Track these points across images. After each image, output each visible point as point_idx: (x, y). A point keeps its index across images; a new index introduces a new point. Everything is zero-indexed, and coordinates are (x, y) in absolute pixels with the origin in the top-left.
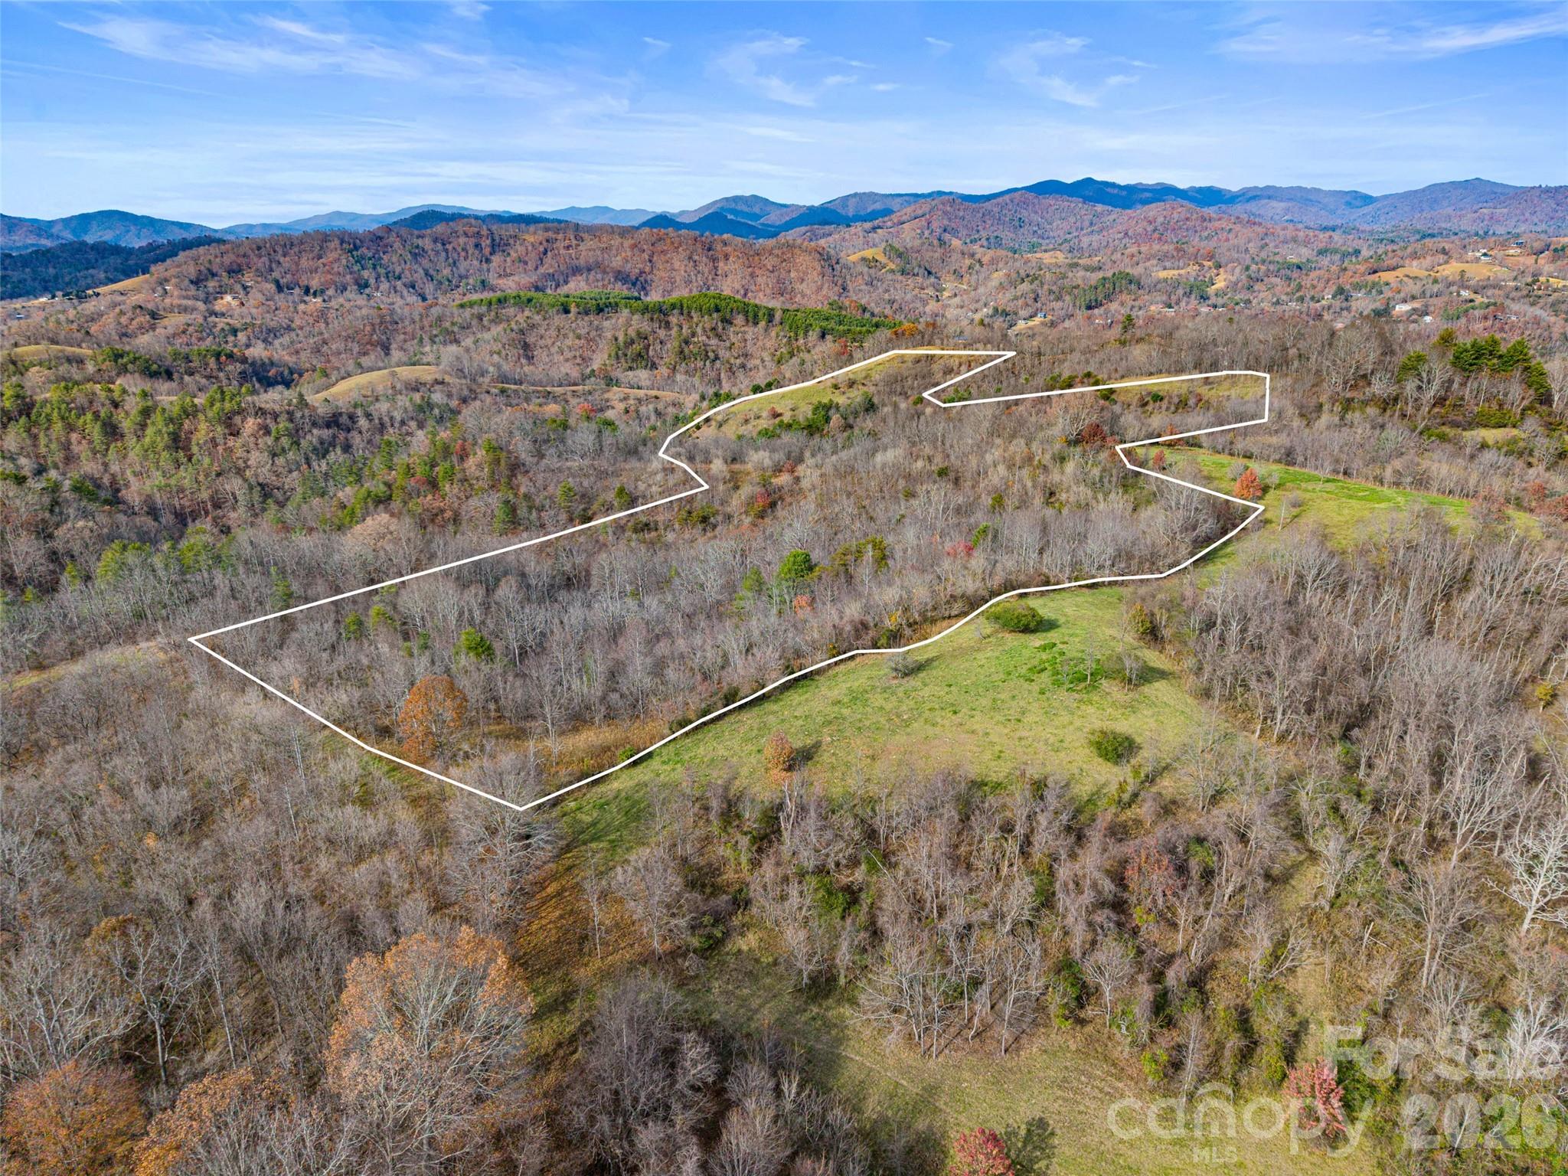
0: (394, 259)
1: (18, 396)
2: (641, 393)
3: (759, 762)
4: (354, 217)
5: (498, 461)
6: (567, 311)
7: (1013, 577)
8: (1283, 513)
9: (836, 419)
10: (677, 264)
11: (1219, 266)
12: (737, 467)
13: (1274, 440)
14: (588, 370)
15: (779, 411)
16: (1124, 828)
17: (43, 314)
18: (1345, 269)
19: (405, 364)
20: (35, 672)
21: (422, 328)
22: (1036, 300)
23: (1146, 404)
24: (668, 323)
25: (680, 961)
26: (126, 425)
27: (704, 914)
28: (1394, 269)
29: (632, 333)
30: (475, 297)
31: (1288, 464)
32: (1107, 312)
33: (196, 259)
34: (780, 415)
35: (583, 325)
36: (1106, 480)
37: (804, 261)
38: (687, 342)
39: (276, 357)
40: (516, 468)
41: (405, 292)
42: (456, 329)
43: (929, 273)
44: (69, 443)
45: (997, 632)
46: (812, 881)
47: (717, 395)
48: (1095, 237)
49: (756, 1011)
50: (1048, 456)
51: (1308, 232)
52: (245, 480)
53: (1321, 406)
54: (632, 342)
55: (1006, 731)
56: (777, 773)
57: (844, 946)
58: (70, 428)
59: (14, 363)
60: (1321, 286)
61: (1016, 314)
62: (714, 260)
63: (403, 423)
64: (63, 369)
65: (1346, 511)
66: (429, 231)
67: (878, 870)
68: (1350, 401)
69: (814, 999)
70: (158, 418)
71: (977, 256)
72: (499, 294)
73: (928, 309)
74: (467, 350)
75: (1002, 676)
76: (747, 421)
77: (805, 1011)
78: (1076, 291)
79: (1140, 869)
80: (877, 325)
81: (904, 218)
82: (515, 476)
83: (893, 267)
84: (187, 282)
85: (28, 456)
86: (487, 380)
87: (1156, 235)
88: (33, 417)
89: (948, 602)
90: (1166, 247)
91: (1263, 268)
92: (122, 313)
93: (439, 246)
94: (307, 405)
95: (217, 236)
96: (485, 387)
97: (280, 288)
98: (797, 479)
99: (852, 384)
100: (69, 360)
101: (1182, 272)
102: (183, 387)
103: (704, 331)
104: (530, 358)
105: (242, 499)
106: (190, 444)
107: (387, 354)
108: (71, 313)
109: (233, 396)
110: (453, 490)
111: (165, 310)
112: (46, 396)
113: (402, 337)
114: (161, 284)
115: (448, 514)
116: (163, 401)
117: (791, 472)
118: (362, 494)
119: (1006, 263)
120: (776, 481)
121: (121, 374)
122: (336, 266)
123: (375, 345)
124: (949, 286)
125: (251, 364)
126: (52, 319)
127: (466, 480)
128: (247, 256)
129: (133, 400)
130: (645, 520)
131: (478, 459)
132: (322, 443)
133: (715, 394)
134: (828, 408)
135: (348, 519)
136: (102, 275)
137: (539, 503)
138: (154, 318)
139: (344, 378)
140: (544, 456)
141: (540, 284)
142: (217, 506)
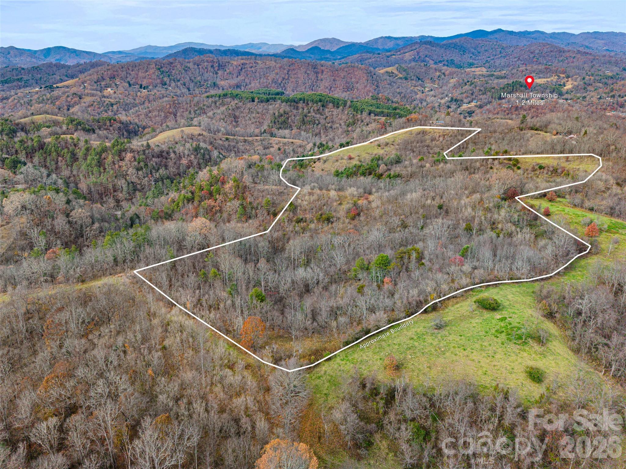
0: (177, 72)
1: (38, 141)
2: (286, 140)
3: (381, 364)
4: (156, 48)
5: (239, 186)
6: (253, 101)
8: (611, 246)
9: (382, 166)
10: (300, 75)
11: (568, 77)
12: (341, 193)
15: (353, 156)
19: (186, 126)
20: (81, 284)
21: (190, 106)
22: (472, 94)
23: (536, 170)
24: (297, 107)
26: (80, 155)
27: (366, 431)
29: (281, 111)
30: (212, 93)
31: (612, 216)
33: (97, 72)
34: (353, 160)
35: (261, 107)
36: (521, 221)
38: (306, 116)
40: (245, 189)
41: (181, 87)
42: (205, 107)
43: (419, 79)
44: (58, 161)
45: (479, 309)
46: (410, 425)
50: (491, 205)
52: (126, 180)
54: (282, 116)
55: (488, 361)
56: (390, 372)
57: (426, 455)
58: (58, 155)
59: (33, 123)
61: (462, 101)
62: (317, 73)
63: (188, 155)
64: (54, 128)
66: (192, 59)
67: (436, 421)
70: (92, 152)
71: (443, 71)
73: (418, 97)
74: (211, 118)
75: (484, 333)
76: (337, 160)
78: (493, 90)
79: (552, 437)
80: (395, 109)
81: (406, 50)
82: (245, 193)
83: (401, 76)
84: (93, 83)
86: (220, 134)
88: (45, 150)
90: (540, 66)
91: (592, 78)
92: (68, 96)
93: (196, 66)
94: (150, 147)
96: (219, 137)
97: (130, 85)
98: (370, 202)
99: (387, 144)
100: (55, 123)
101: (549, 80)
102: (99, 137)
103: (314, 110)
104: (237, 122)
105: (125, 189)
106: (105, 164)
107: (175, 118)
108: (48, 96)
109: (122, 144)
110: (220, 198)
111: (85, 95)
112: (48, 140)
113: (182, 110)
114: (83, 83)
115: (218, 208)
116: (93, 144)
117: (367, 199)
118: (182, 197)
119: (457, 75)
120: (360, 202)
121: (76, 130)
122: (153, 75)
123: (170, 113)
124: (428, 85)
125: (123, 123)
126: (41, 98)
127: (225, 194)
128: (117, 71)
129: (82, 144)
130: (301, 217)
131: (230, 185)
132: (156, 164)
133: (321, 144)
134: (378, 160)
135: (176, 207)
136: (59, 78)
137: (255, 206)
138: (80, 98)
139: (161, 132)
140: (256, 183)
141: (239, 84)
142: (115, 191)
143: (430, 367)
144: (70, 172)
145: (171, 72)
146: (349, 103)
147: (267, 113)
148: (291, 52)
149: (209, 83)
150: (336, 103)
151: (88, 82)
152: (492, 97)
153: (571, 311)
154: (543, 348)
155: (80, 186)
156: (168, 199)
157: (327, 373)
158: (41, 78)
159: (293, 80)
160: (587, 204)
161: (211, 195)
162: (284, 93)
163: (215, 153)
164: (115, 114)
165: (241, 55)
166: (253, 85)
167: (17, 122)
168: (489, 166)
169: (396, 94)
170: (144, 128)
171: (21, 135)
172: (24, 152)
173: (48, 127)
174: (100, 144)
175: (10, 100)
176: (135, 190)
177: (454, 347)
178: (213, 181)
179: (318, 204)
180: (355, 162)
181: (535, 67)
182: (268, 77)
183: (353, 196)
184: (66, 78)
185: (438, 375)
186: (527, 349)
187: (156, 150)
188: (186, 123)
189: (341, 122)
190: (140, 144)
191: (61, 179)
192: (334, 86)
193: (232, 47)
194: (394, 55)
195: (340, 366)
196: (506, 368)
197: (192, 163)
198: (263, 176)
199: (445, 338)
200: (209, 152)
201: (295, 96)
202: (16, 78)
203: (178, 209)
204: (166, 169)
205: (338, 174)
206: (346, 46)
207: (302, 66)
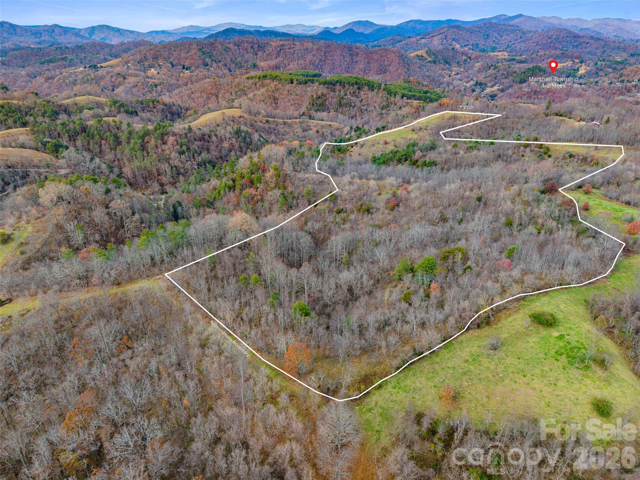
0: (218, 53)
1: (81, 124)
3: (436, 393)
5: (279, 174)
6: (292, 83)
11: (582, 62)
12: (381, 183)
14: (301, 112)
17: (82, 75)
19: (227, 108)
20: (117, 287)
21: (232, 88)
22: (495, 78)
23: (566, 159)
24: (334, 89)
26: (123, 138)
29: (319, 93)
33: (140, 52)
34: (388, 143)
35: (299, 89)
37: (391, 56)
38: (342, 98)
39: (175, 103)
40: (286, 177)
41: (223, 68)
42: (246, 89)
43: (447, 63)
44: (101, 145)
48: (523, 45)
50: (531, 198)
51: (625, 43)
52: (169, 164)
54: (319, 98)
55: (550, 390)
58: (101, 138)
59: (76, 105)
61: (486, 84)
62: (352, 55)
70: (135, 136)
73: (445, 80)
74: (251, 100)
75: (543, 356)
76: (374, 145)
78: (515, 74)
81: (435, 34)
82: (286, 181)
83: (430, 59)
84: (136, 63)
86: (261, 116)
88: (87, 133)
91: (604, 63)
92: (112, 76)
94: (192, 131)
96: (260, 119)
97: (173, 65)
98: (408, 192)
99: (420, 129)
100: (97, 105)
102: (142, 119)
103: (350, 93)
104: (276, 104)
105: (169, 173)
106: (148, 147)
107: (217, 99)
109: (164, 127)
110: (261, 186)
111: (129, 76)
112: (90, 123)
113: (223, 91)
114: (126, 63)
115: (259, 197)
116: (136, 127)
117: (406, 189)
118: (223, 185)
119: (482, 59)
120: (399, 192)
121: (119, 112)
122: (195, 56)
123: (212, 94)
124: (455, 69)
125: (166, 105)
126: (86, 78)
127: (266, 183)
128: (160, 51)
129: (124, 127)
130: (341, 208)
131: (271, 173)
132: (198, 148)
133: (357, 127)
134: (414, 146)
135: (218, 195)
136: (103, 57)
137: (296, 196)
138: (124, 79)
139: (203, 114)
140: (296, 171)
141: (278, 65)
142: (159, 175)
143: (488, 397)
144: (114, 156)
145: (213, 53)
146: (383, 86)
147: (306, 94)
148: (327, 34)
149: (250, 64)
150: (371, 87)
151: (131, 62)
152: (513, 81)
153: (630, 327)
154: (606, 373)
155: (124, 170)
156: (209, 186)
157: (378, 405)
158: (85, 57)
159: (330, 62)
161: (252, 183)
162: (321, 75)
163: (256, 137)
164: (160, 95)
165: (280, 37)
166: (291, 66)
167: (59, 103)
168: (521, 154)
169: (425, 77)
170: (187, 110)
171: (63, 117)
172: (67, 135)
173: (90, 109)
174: (143, 127)
175: (55, 80)
176: (178, 174)
177: (513, 372)
178: (254, 168)
179: (358, 194)
180: (390, 147)
181: (553, 52)
182: (306, 58)
183: (392, 185)
184: (110, 58)
185: (498, 407)
186: (590, 374)
187: (198, 132)
188: (227, 105)
189: (376, 105)
190: (181, 126)
191: (105, 163)
192: (368, 68)
193: (271, 28)
194: (423, 38)
195: (392, 395)
196: (570, 398)
197: (233, 146)
198: (304, 164)
199: (502, 361)
200: (250, 135)
201: (332, 79)
202: (60, 57)
203: (220, 197)
204: (209, 152)
205: (375, 160)
206: (379, 29)
207: (338, 48)
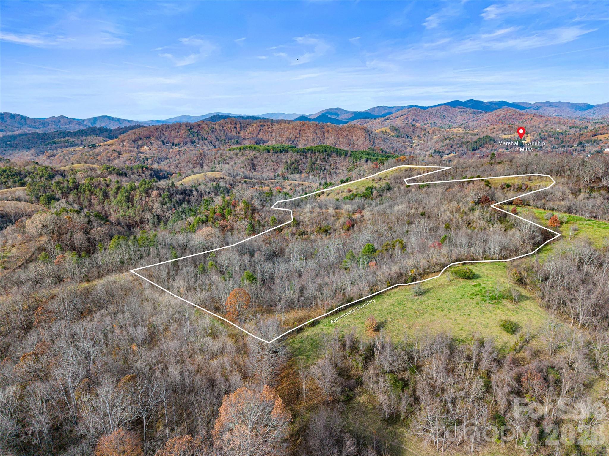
0: (205, 133)
1: (74, 182)
2: (297, 183)
3: (362, 327)
4: (189, 117)
5: (248, 208)
6: (269, 152)
7: (460, 256)
8: (571, 233)
9: (375, 193)
10: (309, 134)
12: (338, 211)
13: (563, 203)
14: (277, 174)
15: (351, 189)
16: (517, 360)
17: (81, 153)
18: (582, 134)
19: (209, 171)
20: (86, 283)
21: (215, 158)
22: (451, 147)
23: (504, 188)
24: (306, 156)
25: (336, 405)
26: (111, 193)
27: (345, 387)
28: (603, 134)
29: (293, 160)
30: (234, 147)
31: (570, 213)
32: (481, 152)
33: (135, 133)
34: (351, 191)
35: (275, 157)
36: (492, 219)
37: (358, 132)
38: (314, 163)
39: (162, 169)
40: (254, 210)
41: (208, 145)
42: (227, 158)
43: (408, 137)
44: (91, 199)
45: (455, 278)
46: (389, 377)
47: (326, 183)
48: (475, 123)
49: (367, 427)
50: (467, 209)
51: (565, 119)
52: (152, 213)
53: (580, 190)
54: (293, 164)
55: (464, 319)
56: (370, 332)
57: (404, 403)
58: (92, 194)
59: (72, 170)
60: (572, 141)
61: (443, 152)
62: (323, 132)
63: (209, 193)
64: (89, 172)
65: (598, 233)
66: (218, 122)
67: (415, 373)
68: (593, 188)
69: (390, 424)
70: (122, 190)
71: (427, 130)
72: (243, 146)
73: (407, 150)
74: (232, 166)
75: (460, 296)
76: (338, 193)
77: (387, 429)
78: (468, 144)
79: (528, 378)
80: (388, 157)
81: (397, 116)
82: (254, 213)
83: (393, 134)
84: (131, 141)
85: (76, 204)
86: (239, 178)
87: (500, 121)
88: (79, 190)
89: (435, 266)
90: (505, 126)
91: (546, 134)
92: (108, 152)
93: (221, 128)
94: (175, 186)
95: (142, 124)
96: (239, 180)
97: (164, 143)
98: (363, 216)
99: (380, 179)
100: (91, 169)
101: (512, 136)
102: (131, 179)
103: (320, 159)
104: (255, 169)
105: (151, 221)
106: (133, 200)
107: (202, 167)
108: (91, 152)
109: (149, 183)
110: (231, 218)
111: (123, 152)
112: (83, 181)
113: (208, 161)
114: (122, 142)
115: (229, 227)
116: (124, 184)
117: (360, 213)
118: (197, 220)
119: (439, 133)
120: (354, 216)
121: (109, 174)
122: (184, 135)
123: (198, 164)
124: (416, 141)
125: (154, 171)
127: (236, 215)
128: (152, 132)
129: (113, 184)
130: (303, 231)
131: (241, 207)
132: (180, 200)
134: (372, 189)
135: (191, 229)
136: (102, 139)
137: (263, 224)
138: (119, 154)
139: (187, 176)
142: (141, 223)
143: (409, 328)
145: (200, 132)
146: (349, 153)
147: (281, 161)
148: (303, 118)
149: (233, 141)
150: (339, 153)
151: (127, 141)
152: (467, 149)
153: (540, 276)
154: (515, 306)
157: (310, 337)
158: (85, 139)
160: (548, 205)
161: (223, 216)
167: (57, 169)
170: (173, 174)
171: (58, 178)
172: (60, 192)
173: (84, 172)
174: (130, 184)
175: (56, 157)
176: (160, 222)
177: (432, 309)
178: (226, 205)
179: (317, 220)
182: (283, 135)
183: (349, 212)
184: (108, 139)
185: (417, 334)
186: (500, 307)
187: (180, 188)
189: (343, 168)
190: (165, 184)
192: (338, 143)
194: (388, 119)
195: (323, 331)
196: (481, 324)
199: (424, 303)
200: (228, 190)
201: (304, 148)
202: (63, 139)
203: (194, 230)
204: (189, 204)
